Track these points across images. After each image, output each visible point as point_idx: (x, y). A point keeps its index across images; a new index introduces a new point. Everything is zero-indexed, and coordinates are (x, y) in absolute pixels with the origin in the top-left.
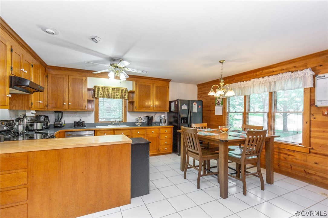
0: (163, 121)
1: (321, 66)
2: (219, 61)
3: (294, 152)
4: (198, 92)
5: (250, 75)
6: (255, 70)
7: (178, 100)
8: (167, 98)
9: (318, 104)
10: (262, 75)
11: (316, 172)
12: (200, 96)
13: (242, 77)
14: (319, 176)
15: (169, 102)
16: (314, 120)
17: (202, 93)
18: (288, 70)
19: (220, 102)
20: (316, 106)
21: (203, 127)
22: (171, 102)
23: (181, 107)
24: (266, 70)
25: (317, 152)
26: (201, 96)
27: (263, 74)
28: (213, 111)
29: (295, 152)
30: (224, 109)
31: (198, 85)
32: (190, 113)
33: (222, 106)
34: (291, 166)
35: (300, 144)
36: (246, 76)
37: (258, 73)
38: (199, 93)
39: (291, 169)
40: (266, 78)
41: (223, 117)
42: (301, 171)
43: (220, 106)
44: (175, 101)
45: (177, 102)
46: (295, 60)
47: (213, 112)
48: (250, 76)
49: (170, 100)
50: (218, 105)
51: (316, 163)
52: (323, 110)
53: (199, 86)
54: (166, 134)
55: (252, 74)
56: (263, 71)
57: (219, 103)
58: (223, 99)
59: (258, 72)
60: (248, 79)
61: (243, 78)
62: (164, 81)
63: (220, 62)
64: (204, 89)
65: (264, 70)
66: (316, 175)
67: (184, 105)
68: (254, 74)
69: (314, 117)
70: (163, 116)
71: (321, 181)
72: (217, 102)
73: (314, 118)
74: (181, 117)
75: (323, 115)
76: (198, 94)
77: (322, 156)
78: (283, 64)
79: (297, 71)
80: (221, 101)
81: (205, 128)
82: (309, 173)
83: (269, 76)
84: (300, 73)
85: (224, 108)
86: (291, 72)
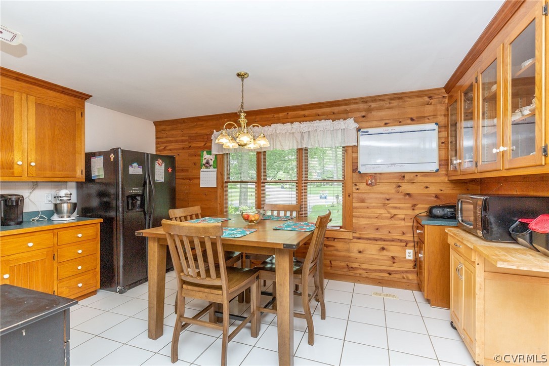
0: (65, 207)
1: (364, 117)
2: (238, 72)
3: (334, 241)
4: (157, 138)
5: (268, 116)
6: (277, 108)
7: (115, 151)
8: (78, 145)
9: (362, 169)
10: (288, 119)
11: (360, 265)
12: (162, 148)
13: (254, 117)
14: (363, 269)
15: (83, 156)
16: (357, 191)
17: (166, 142)
18: (327, 117)
19: (211, 163)
20: (360, 172)
21: (194, 216)
22: (89, 156)
23: (126, 169)
24: (294, 111)
25: (361, 236)
26: (166, 147)
27: (289, 117)
28: (194, 178)
29: (336, 240)
30: (219, 176)
31: (156, 124)
32: (150, 184)
33: (216, 170)
34: (330, 262)
35: (341, 227)
36: (260, 116)
37: (281, 115)
38: (160, 140)
39: (331, 266)
40: (296, 124)
41: (219, 191)
42: (343, 268)
43: (212, 169)
44: (106, 154)
45: (112, 156)
46: (334, 104)
47: (196, 181)
48: (268, 118)
49: (89, 149)
50: (207, 167)
51: (360, 252)
52: (367, 178)
53: (160, 125)
54: (79, 243)
55: (271, 116)
56: (290, 113)
57: (208, 163)
58: (216, 155)
59: (281, 113)
60: (266, 123)
61: (256, 120)
62: (67, 94)
63: (238, 75)
64: (173, 132)
65: (291, 111)
66: (360, 268)
67: (135, 165)
68: (275, 116)
69: (357, 187)
70: (63, 193)
71: (366, 275)
72: (204, 161)
73: (357, 189)
74: (127, 194)
75: (367, 184)
76: (157, 143)
77: (366, 241)
78: (320, 105)
79: (339, 119)
80: (213, 160)
81: (197, 217)
82: (352, 267)
83: (300, 122)
84: (342, 123)
85: (219, 174)
86: (331, 121)
